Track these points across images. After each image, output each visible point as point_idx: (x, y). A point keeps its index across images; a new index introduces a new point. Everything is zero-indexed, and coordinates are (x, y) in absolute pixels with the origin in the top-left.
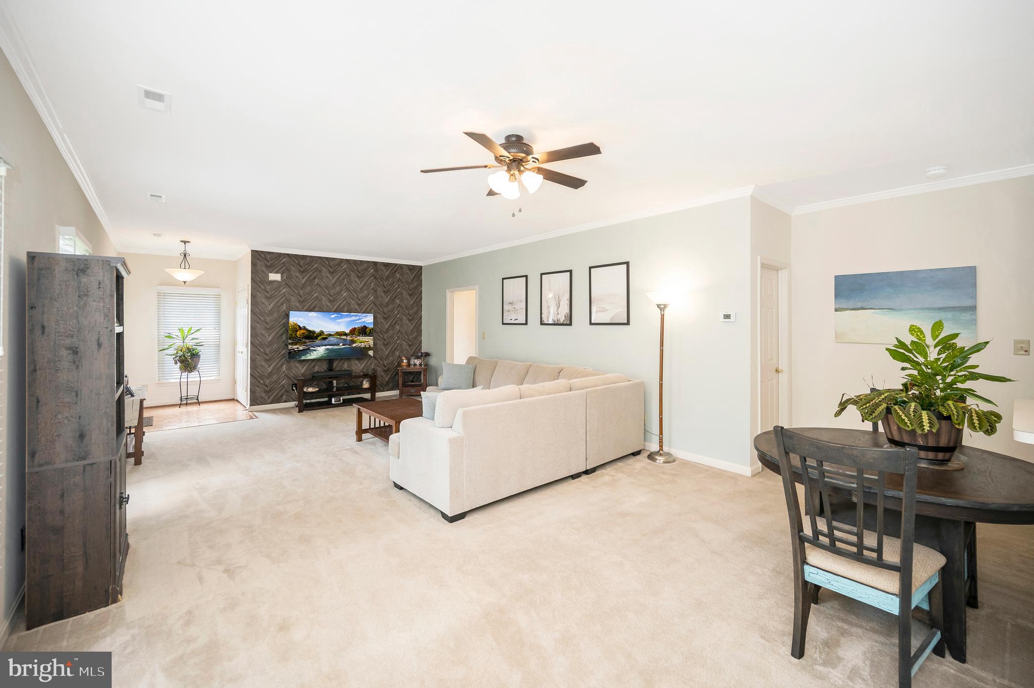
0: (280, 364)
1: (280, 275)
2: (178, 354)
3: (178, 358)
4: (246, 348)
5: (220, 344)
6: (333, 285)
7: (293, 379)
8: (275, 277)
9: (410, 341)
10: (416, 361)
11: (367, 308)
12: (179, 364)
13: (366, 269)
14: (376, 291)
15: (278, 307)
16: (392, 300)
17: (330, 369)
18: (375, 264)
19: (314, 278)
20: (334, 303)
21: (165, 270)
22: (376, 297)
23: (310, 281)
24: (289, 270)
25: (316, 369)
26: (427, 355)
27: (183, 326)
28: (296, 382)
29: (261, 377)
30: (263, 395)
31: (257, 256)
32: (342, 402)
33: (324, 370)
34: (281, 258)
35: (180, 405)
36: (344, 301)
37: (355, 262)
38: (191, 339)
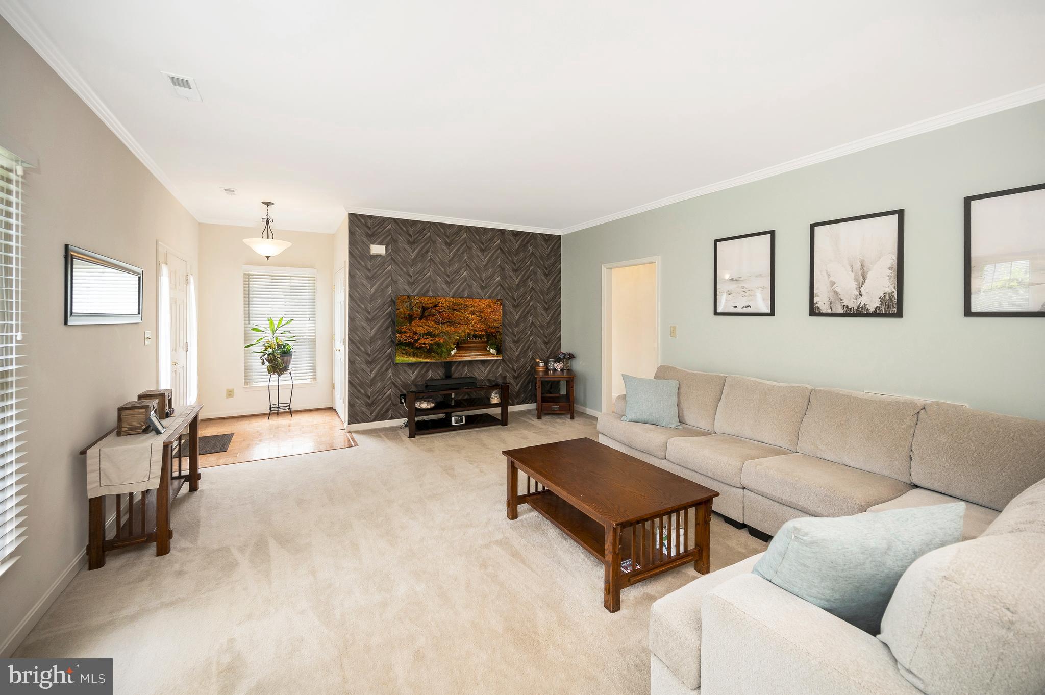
0: (384, 368)
1: (384, 247)
2: (267, 352)
3: (266, 356)
4: (344, 346)
5: (315, 339)
6: (450, 261)
7: (401, 388)
8: (378, 249)
9: (546, 337)
10: (556, 365)
11: (492, 293)
12: (267, 364)
13: (491, 240)
14: (503, 269)
15: (383, 290)
16: (524, 281)
17: (448, 376)
18: (502, 232)
19: (427, 252)
20: (451, 286)
21: (244, 240)
22: (504, 278)
23: (422, 255)
24: (395, 241)
25: (430, 374)
26: (571, 356)
27: (272, 316)
28: (405, 392)
29: (362, 384)
30: (364, 409)
31: (354, 219)
32: (464, 422)
33: (440, 376)
34: (385, 224)
35: (269, 415)
36: (464, 282)
37: (477, 229)
38: (281, 332)
